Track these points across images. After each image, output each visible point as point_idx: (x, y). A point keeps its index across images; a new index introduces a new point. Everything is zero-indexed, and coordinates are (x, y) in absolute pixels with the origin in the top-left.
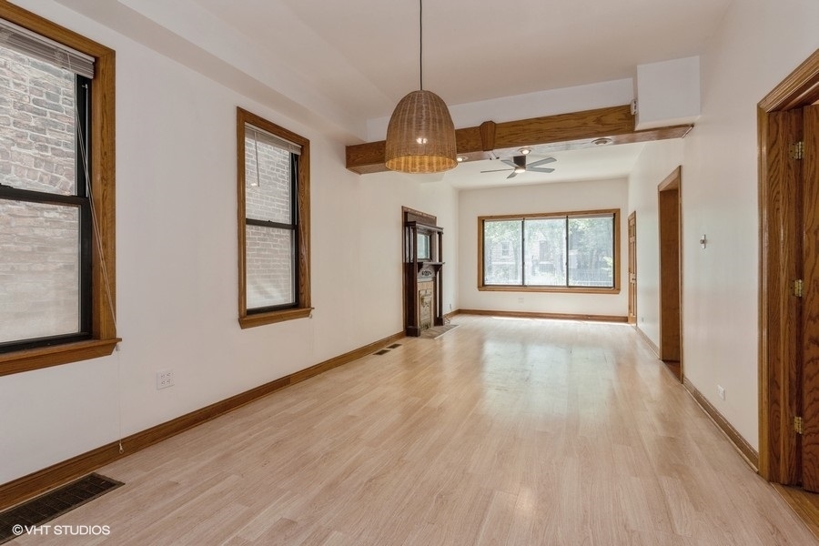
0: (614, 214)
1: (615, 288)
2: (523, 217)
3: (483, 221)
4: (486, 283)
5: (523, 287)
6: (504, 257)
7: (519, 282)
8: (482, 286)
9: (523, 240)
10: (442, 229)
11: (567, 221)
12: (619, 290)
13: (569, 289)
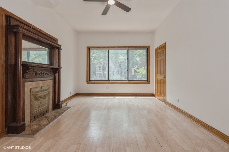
0: (148, 48)
1: (148, 81)
2: (109, 48)
3: (90, 49)
4: (91, 80)
5: (108, 81)
6: (99, 71)
7: (107, 79)
8: (89, 81)
9: (109, 59)
10: (61, 46)
11: (128, 51)
12: (150, 82)
13: (129, 81)
